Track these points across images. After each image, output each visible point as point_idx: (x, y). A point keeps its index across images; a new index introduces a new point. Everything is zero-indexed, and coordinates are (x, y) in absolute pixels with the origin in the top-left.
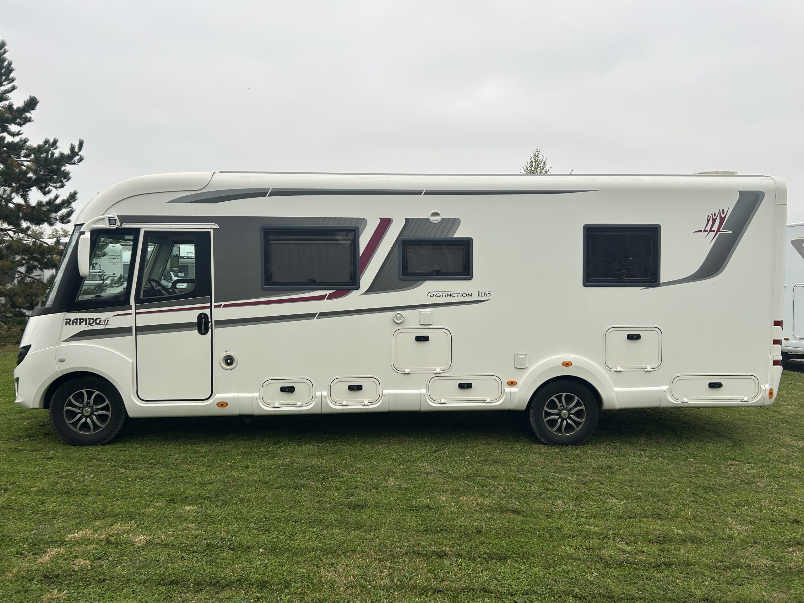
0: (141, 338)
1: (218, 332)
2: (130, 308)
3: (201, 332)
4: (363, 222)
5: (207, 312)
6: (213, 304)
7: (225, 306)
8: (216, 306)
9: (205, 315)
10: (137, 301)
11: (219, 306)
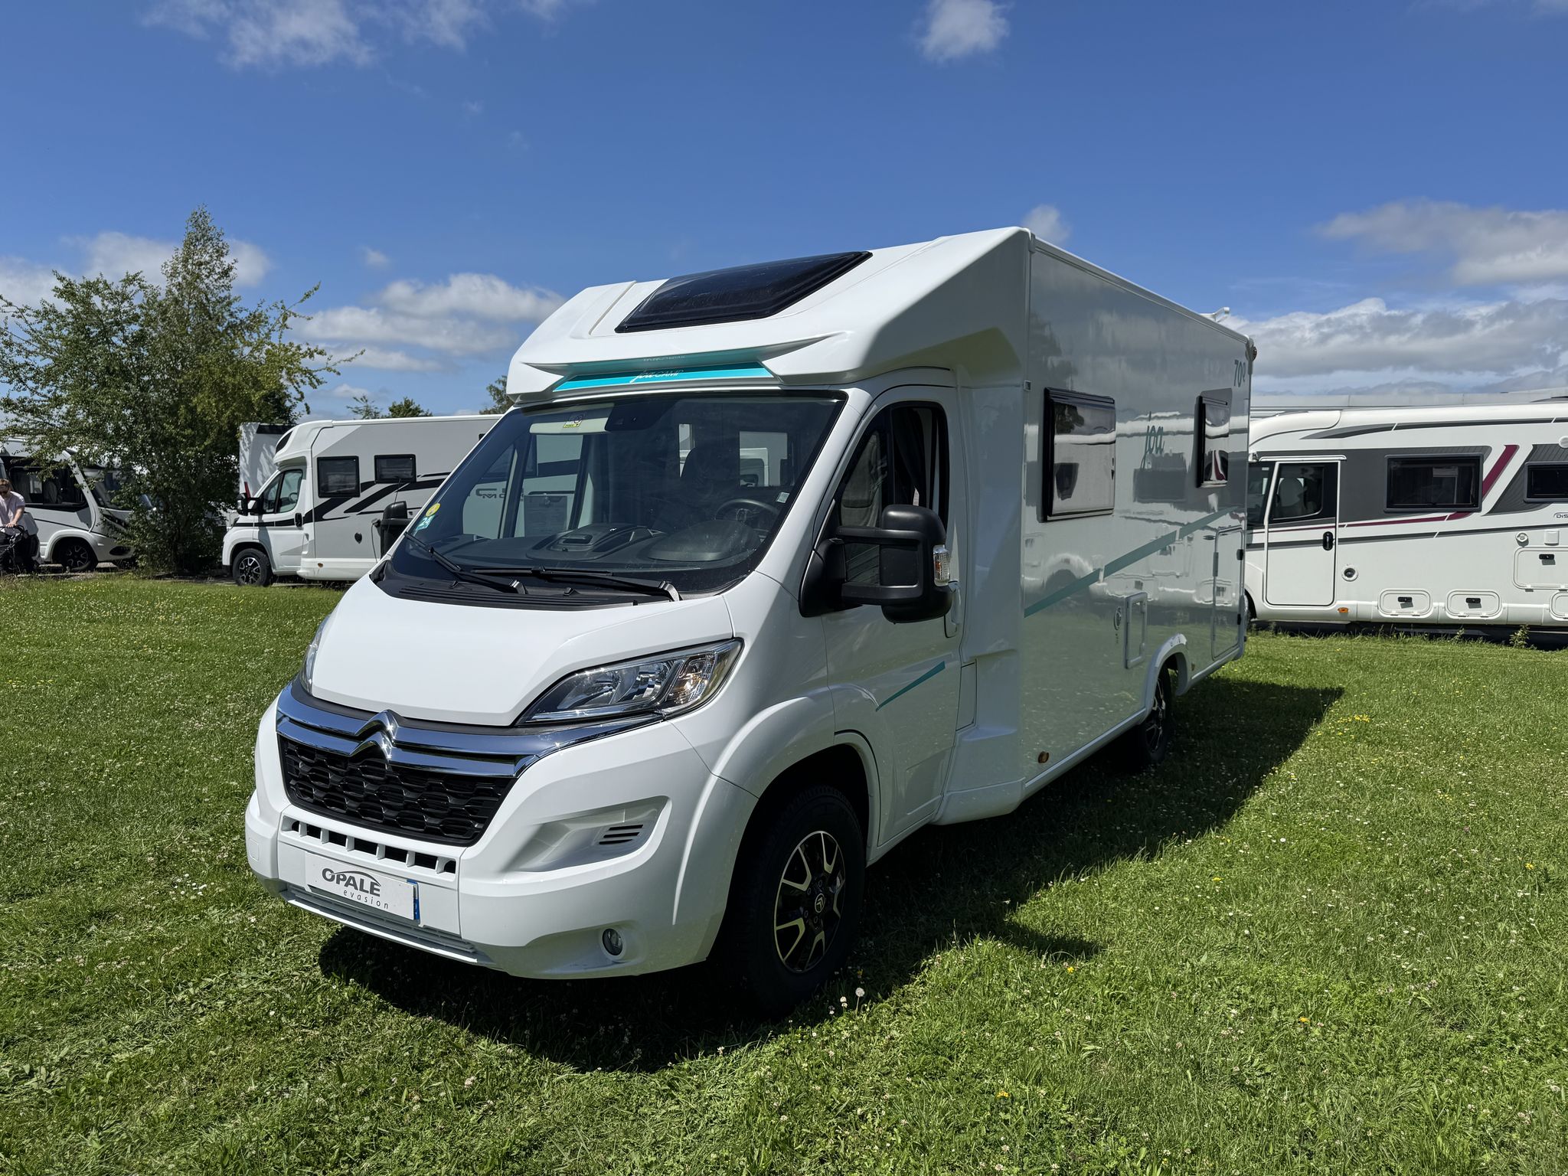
0: (1272, 552)
1: (1340, 547)
2: (1263, 527)
3: (1325, 547)
4: (1487, 450)
5: (1332, 531)
6: (1338, 524)
7: (1349, 526)
8: (1340, 526)
9: (1330, 534)
10: (1270, 521)
11: (1343, 526)
